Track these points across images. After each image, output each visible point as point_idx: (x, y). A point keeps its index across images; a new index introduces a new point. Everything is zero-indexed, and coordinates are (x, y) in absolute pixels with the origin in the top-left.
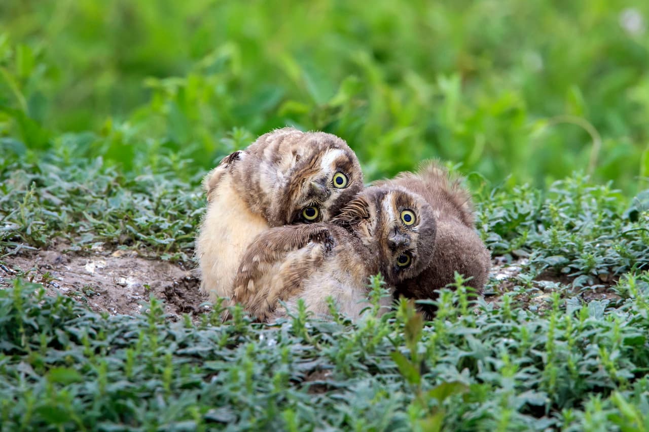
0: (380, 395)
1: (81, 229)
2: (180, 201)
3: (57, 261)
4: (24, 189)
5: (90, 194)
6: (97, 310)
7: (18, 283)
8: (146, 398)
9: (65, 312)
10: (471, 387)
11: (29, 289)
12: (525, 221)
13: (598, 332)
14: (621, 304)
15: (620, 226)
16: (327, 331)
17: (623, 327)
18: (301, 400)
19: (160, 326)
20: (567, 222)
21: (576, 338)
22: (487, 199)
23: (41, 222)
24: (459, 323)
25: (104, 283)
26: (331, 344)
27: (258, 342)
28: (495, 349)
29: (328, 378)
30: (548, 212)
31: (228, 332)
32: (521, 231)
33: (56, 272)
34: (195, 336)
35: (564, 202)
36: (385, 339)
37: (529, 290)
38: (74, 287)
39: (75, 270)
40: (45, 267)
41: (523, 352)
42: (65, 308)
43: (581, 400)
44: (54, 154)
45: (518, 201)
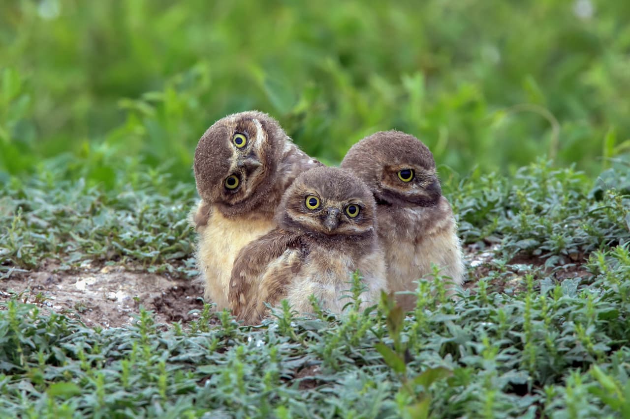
0: (368, 386)
1: (69, 249)
2: (162, 215)
3: (49, 281)
4: (12, 214)
5: (75, 214)
6: (90, 325)
7: (13, 305)
8: (144, 406)
9: (60, 329)
10: (455, 372)
11: (23, 310)
12: (494, 208)
13: (573, 309)
14: (593, 281)
15: (585, 206)
16: (312, 328)
17: (596, 303)
18: (293, 396)
19: (151, 336)
20: (535, 206)
21: (552, 317)
22: (456, 189)
23: (30, 245)
24: (438, 311)
25: (95, 299)
26: (317, 341)
27: (247, 345)
28: (475, 333)
29: (317, 373)
30: (515, 198)
31: (217, 337)
32: (491, 218)
33: (48, 292)
34: (186, 343)
35: (531, 187)
36: (368, 331)
37: (503, 274)
38: (66, 304)
39: (66, 289)
40: (37, 287)
41: (502, 334)
42: (59, 325)
43: (561, 376)
44: (38, 179)
45: (486, 190)
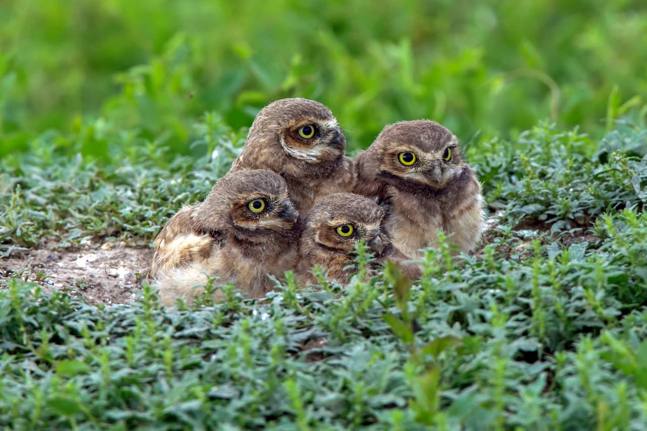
0: (376, 357)
1: (69, 225)
2: (161, 189)
3: (49, 259)
4: (9, 191)
5: (74, 190)
7: (14, 284)
8: (150, 383)
9: (63, 308)
10: (463, 341)
11: (25, 288)
12: (497, 173)
13: (582, 274)
14: (600, 245)
15: (590, 169)
16: (317, 300)
17: (605, 267)
18: (300, 369)
19: (155, 312)
20: (538, 171)
21: (561, 282)
23: (29, 223)
24: (445, 279)
25: (97, 276)
26: (323, 312)
27: (252, 318)
28: (483, 301)
29: (323, 345)
30: (519, 163)
31: (222, 311)
32: (495, 184)
33: (49, 270)
34: (190, 318)
35: (534, 151)
36: (375, 302)
37: (509, 240)
38: (67, 282)
39: (67, 266)
40: (37, 265)
41: (511, 300)
42: (62, 303)
43: (571, 342)
44: (33, 155)
45: (489, 155)
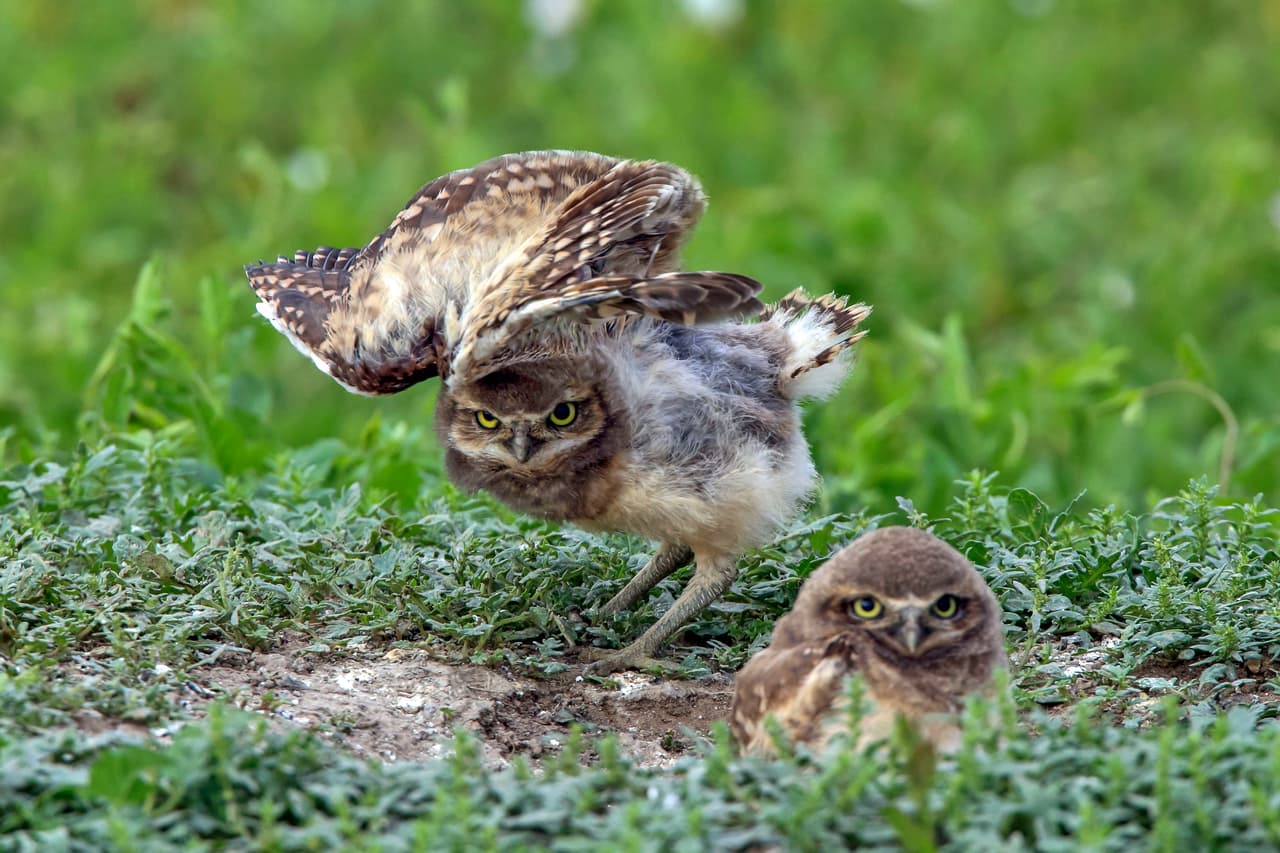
1: (328, 613)
4: (223, 543)
5: (341, 550)
6: (361, 756)
7: (220, 712)
9: (304, 760)
11: (239, 722)
12: (1110, 570)
13: (1248, 762)
19: (470, 780)
20: (1184, 570)
21: (1209, 773)
22: (1043, 534)
23: (255, 603)
24: (999, 753)
25: (371, 708)
26: (776, 799)
27: (646, 801)
28: (1066, 797)
30: (1152, 554)
31: (594, 784)
32: (1105, 588)
34: (536, 795)
35: (1178, 535)
36: (871, 786)
37: (1122, 692)
38: (317, 716)
39: (319, 686)
41: (1116, 800)
42: (304, 753)
45: (1098, 536)
